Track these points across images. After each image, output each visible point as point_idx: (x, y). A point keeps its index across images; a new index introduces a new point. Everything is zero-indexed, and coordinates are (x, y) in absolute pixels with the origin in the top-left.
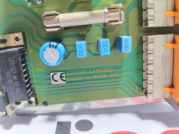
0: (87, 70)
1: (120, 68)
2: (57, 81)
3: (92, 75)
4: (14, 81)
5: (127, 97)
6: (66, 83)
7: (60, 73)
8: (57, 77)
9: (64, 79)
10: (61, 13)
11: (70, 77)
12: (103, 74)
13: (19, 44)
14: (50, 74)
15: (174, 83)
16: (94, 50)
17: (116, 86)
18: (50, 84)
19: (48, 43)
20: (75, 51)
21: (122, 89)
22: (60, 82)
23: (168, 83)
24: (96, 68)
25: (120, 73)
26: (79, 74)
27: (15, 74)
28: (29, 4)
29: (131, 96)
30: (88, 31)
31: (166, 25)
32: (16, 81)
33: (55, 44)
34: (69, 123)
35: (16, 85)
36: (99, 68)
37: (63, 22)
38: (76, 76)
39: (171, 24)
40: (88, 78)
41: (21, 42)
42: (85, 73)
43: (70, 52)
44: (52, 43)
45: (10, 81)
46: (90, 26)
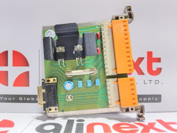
0: (83, 94)
1: (97, 93)
2: (69, 99)
3: (85, 97)
4: (52, 97)
5: (101, 108)
6: (73, 100)
7: (70, 96)
8: (69, 97)
9: (72, 98)
10: (73, 70)
11: (75, 97)
12: (90, 96)
13: (55, 82)
14: (66, 96)
15: (120, 100)
16: (85, 85)
17: (96, 102)
18: (66, 101)
19: (68, 81)
20: (78, 85)
21: (99, 104)
22: (71, 100)
23: (118, 99)
24: (87, 93)
25: (98, 95)
26: (79, 96)
27: (53, 94)
28: (61, 67)
29: (103, 108)
30: (83, 77)
31: (113, 75)
32: (53, 97)
33: (70, 82)
34: (73, 120)
35: (52, 98)
36: (88, 93)
37: (74, 73)
38: (78, 97)
39: (115, 74)
40: (83, 98)
41: (56, 81)
42: (82, 95)
43: (75, 86)
44: (69, 81)
45: (50, 97)
46: (84, 75)
